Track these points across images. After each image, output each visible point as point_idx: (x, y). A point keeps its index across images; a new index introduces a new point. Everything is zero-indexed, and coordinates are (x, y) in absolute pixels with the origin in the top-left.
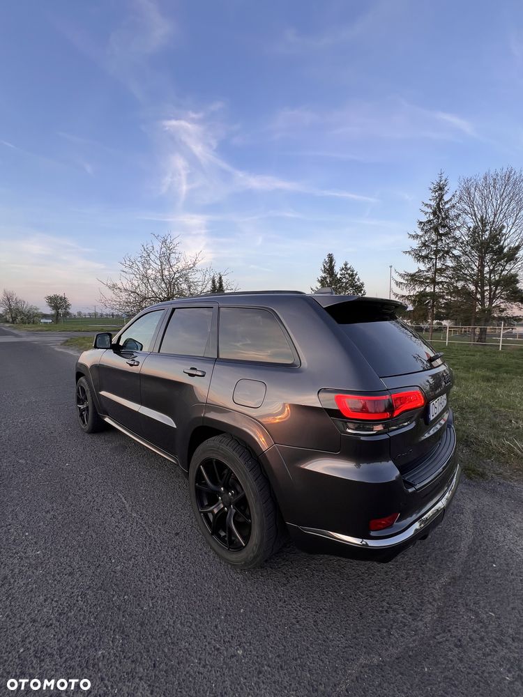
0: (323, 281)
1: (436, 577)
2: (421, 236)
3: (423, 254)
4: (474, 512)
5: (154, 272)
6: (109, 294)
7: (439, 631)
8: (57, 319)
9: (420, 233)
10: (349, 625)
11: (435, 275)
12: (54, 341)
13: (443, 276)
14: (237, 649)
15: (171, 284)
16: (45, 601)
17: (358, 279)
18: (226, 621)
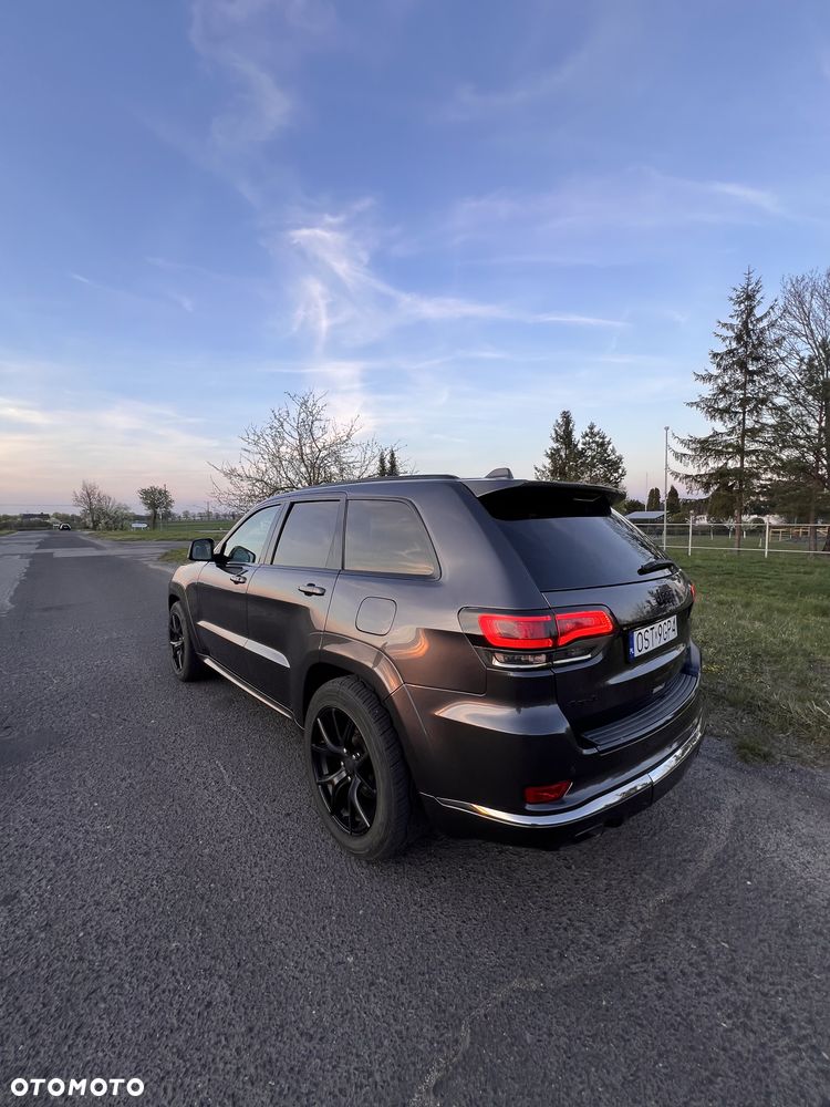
0: (554, 455)
1: (653, 892)
2: (717, 377)
3: (721, 405)
4: (737, 810)
5: (289, 450)
6: (225, 484)
7: (638, 958)
8: (154, 522)
9: (715, 371)
10: (506, 940)
11: (743, 441)
12: (148, 553)
13: (757, 441)
14: (347, 956)
15: (314, 466)
16: (113, 882)
17: (613, 451)
18: (338, 923)
